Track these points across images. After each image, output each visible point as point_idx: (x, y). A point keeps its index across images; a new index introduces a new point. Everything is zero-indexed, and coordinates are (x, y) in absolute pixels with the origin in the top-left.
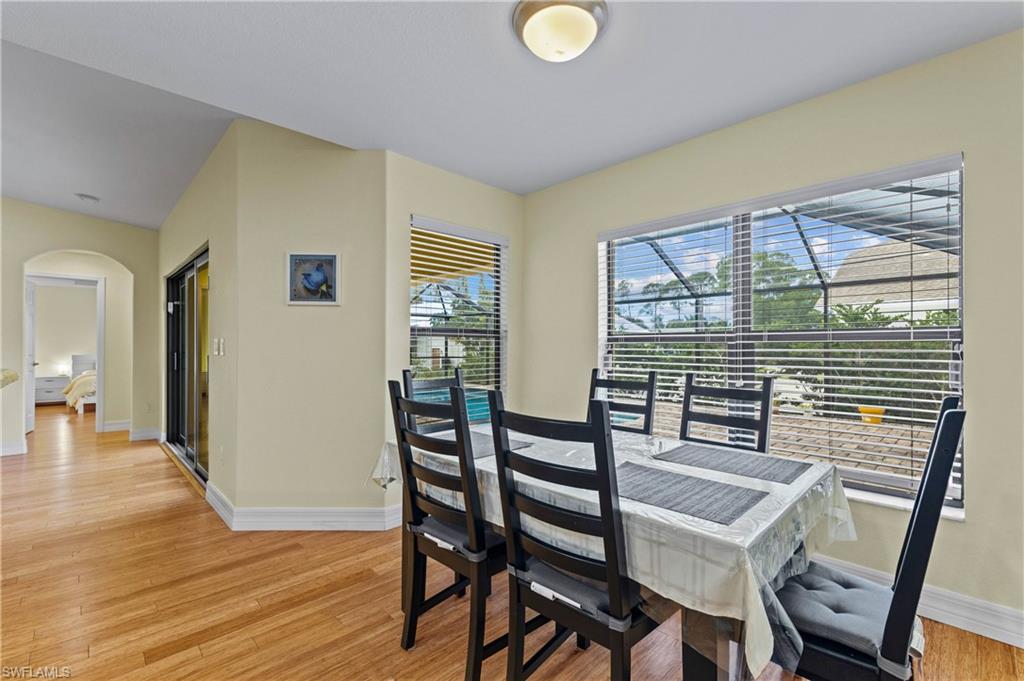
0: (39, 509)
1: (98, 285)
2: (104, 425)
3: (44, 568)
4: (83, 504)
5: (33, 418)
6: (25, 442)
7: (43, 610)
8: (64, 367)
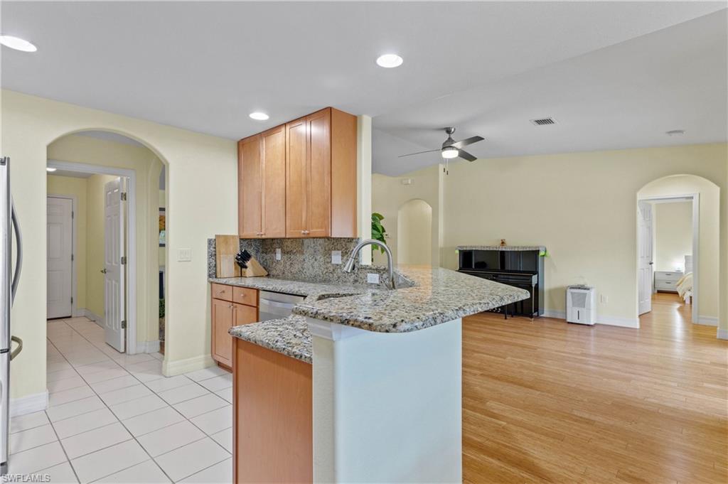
0: (627, 375)
1: (694, 200)
2: (698, 318)
3: (612, 423)
4: (655, 383)
5: (650, 302)
6: (638, 319)
7: (597, 456)
8: (678, 264)
